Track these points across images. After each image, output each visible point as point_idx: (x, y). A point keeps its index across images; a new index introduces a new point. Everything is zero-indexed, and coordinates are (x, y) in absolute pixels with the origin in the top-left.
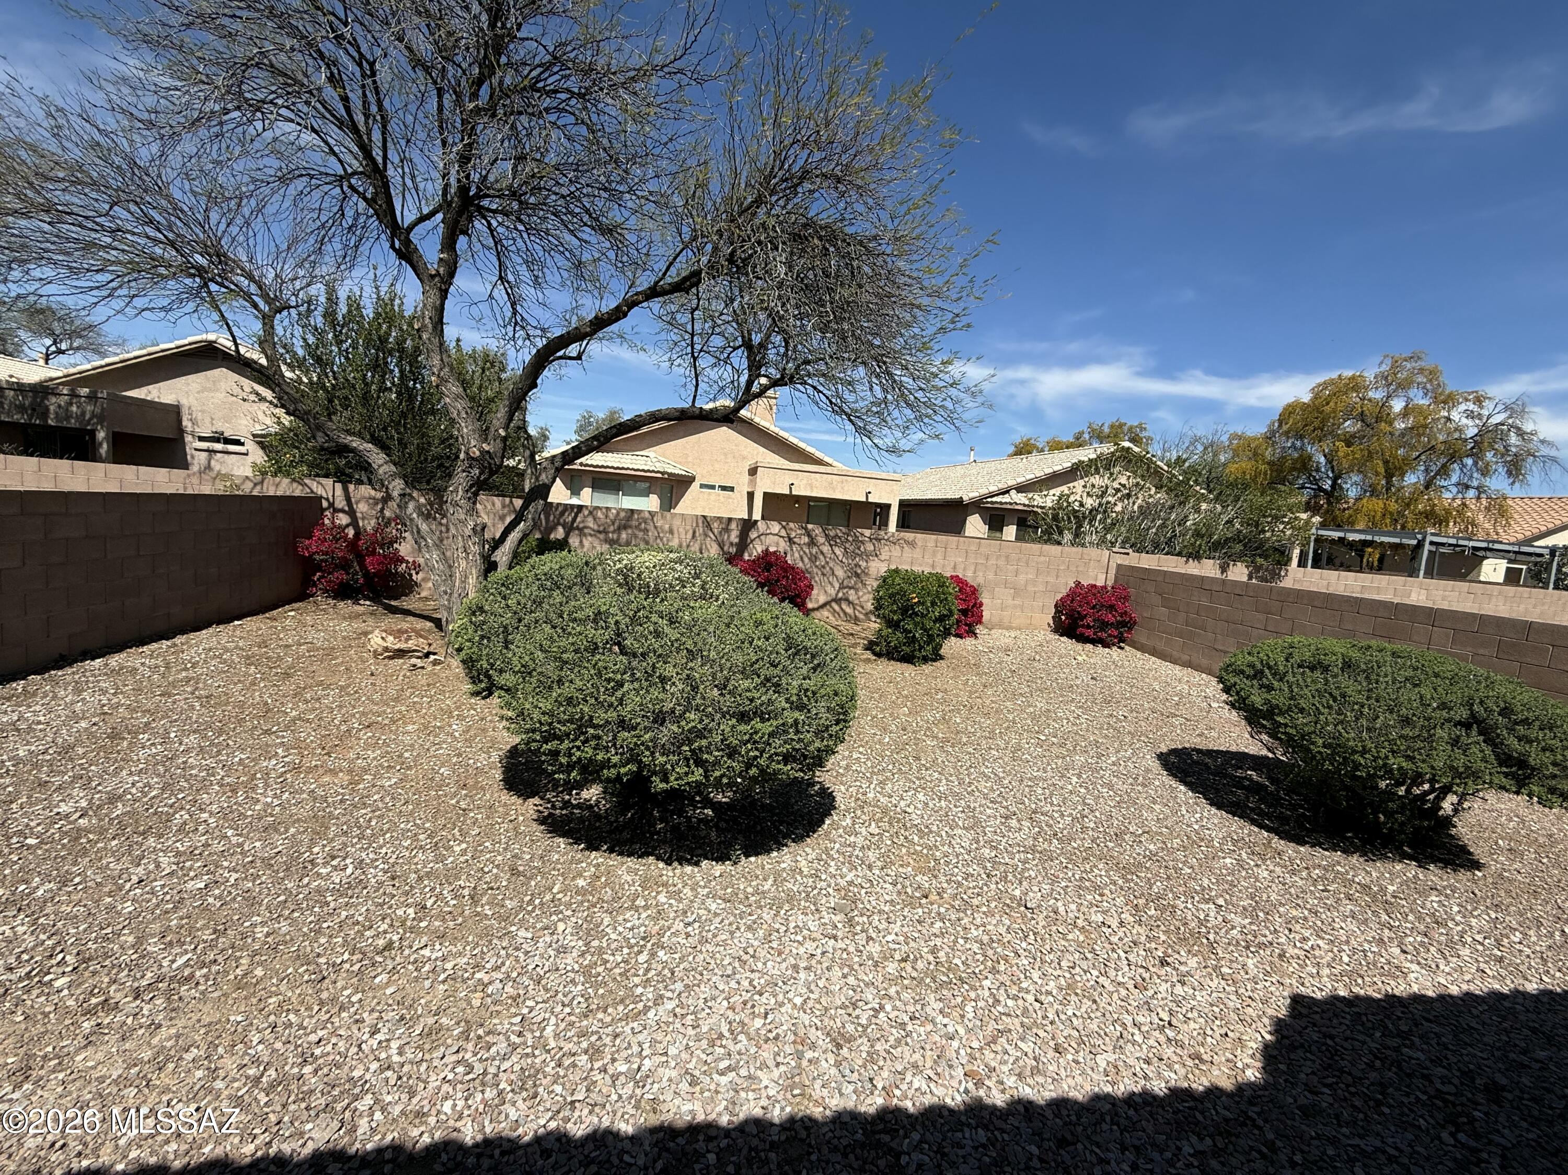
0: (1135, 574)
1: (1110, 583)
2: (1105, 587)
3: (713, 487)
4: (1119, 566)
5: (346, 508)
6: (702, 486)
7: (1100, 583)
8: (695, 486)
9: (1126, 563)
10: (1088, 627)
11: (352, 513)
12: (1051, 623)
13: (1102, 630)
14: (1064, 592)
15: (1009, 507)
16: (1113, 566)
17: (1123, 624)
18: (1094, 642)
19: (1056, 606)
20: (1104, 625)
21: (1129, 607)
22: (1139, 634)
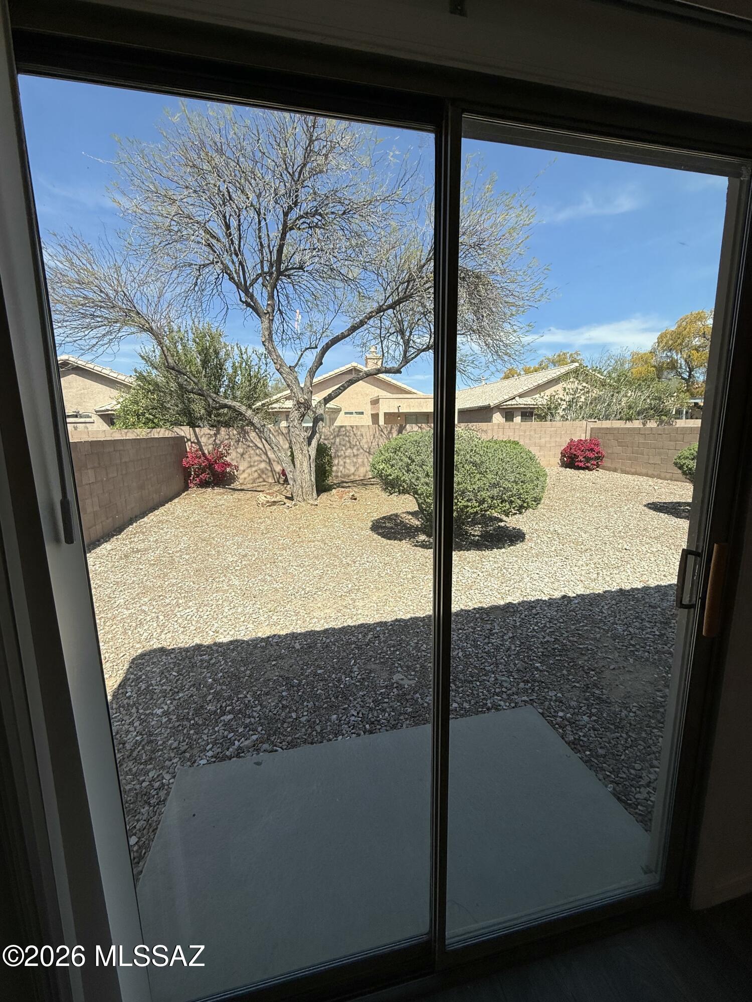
0: (602, 431)
1: (588, 438)
2: (586, 440)
3: (352, 413)
4: (592, 429)
5: (196, 441)
6: (346, 413)
7: (583, 438)
8: (342, 413)
9: (596, 426)
10: (581, 461)
11: (199, 443)
12: (559, 462)
13: (588, 462)
14: (565, 445)
15: (516, 406)
16: (589, 428)
17: (598, 458)
18: (583, 469)
19: (561, 453)
20: (588, 459)
21: (601, 449)
22: (606, 462)
